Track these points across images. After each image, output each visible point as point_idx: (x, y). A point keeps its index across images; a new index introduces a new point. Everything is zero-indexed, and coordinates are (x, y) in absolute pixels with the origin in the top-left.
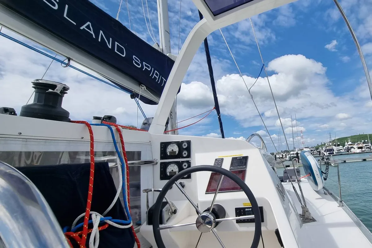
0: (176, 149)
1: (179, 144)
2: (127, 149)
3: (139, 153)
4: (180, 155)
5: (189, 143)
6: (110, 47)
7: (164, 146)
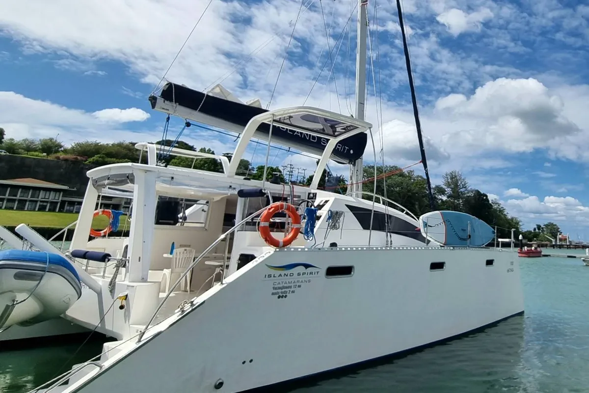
0: (312, 195)
1: (313, 194)
2: (294, 194)
3: (300, 196)
4: (313, 199)
5: (316, 193)
6: (308, 139)
7: (309, 194)
